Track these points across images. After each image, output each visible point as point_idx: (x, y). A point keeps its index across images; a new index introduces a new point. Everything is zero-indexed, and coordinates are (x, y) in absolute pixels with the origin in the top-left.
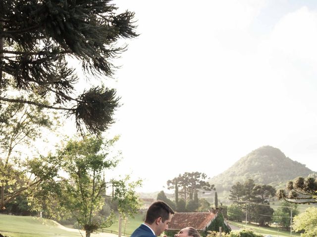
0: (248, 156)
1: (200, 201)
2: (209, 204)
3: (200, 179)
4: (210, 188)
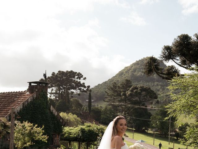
0: (132, 67)
1: (71, 101)
2: (81, 106)
3: (76, 79)
4: (85, 89)
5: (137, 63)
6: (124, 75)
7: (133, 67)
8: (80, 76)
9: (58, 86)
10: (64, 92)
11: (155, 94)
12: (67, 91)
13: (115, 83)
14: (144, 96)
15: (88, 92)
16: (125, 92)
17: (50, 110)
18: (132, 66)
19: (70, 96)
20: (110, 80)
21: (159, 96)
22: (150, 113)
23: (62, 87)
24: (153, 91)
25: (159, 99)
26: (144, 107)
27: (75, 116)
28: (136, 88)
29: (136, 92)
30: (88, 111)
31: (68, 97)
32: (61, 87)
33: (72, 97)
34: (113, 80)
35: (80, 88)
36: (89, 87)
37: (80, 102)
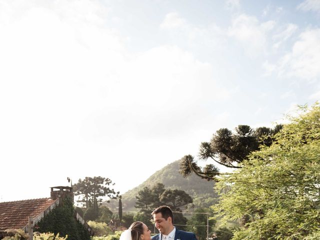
1: (100, 209)
2: (111, 213)
3: (104, 185)
4: (115, 196)
5: (169, 166)
6: (156, 179)
7: (165, 171)
8: (108, 182)
9: (86, 193)
10: (92, 200)
11: (190, 197)
12: (95, 198)
13: (147, 188)
14: (179, 200)
15: (118, 199)
16: (158, 196)
17: (76, 218)
18: (163, 170)
19: (99, 203)
20: (141, 186)
21: (194, 200)
22: (185, 218)
23: (90, 194)
24: (188, 195)
25: (194, 203)
26: (179, 212)
27: (105, 224)
28: (169, 192)
29: (170, 196)
30: (118, 219)
31: (97, 204)
32: (88, 194)
33: (101, 204)
34: (144, 185)
35: (109, 194)
36: (118, 193)
37: (110, 209)
